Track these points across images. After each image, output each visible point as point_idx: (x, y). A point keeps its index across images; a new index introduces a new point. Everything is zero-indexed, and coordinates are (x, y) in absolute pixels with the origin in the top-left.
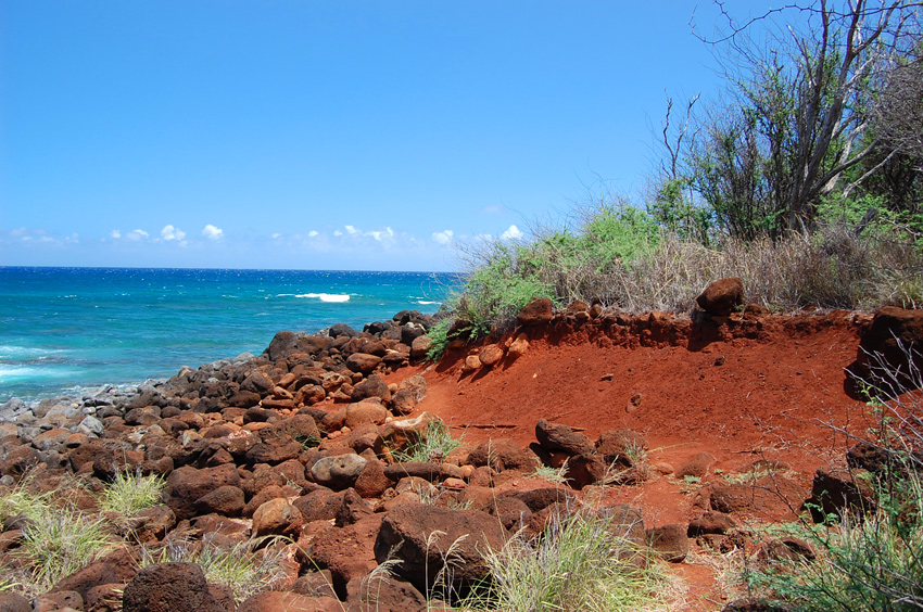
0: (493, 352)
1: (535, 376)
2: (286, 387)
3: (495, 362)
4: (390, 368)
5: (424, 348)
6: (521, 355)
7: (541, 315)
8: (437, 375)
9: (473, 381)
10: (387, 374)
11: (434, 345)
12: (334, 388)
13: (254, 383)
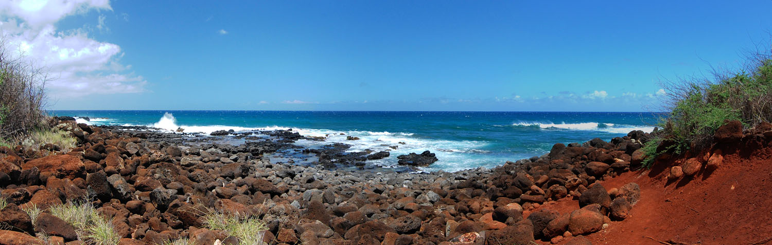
0: (694, 165)
1: (733, 188)
2: (540, 185)
3: (695, 173)
4: (615, 173)
5: (640, 158)
6: (717, 167)
7: (734, 135)
8: (649, 179)
9: (677, 187)
10: (614, 177)
11: (647, 156)
12: (573, 188)
13: (519, 181)
